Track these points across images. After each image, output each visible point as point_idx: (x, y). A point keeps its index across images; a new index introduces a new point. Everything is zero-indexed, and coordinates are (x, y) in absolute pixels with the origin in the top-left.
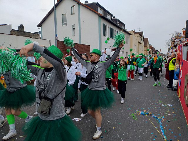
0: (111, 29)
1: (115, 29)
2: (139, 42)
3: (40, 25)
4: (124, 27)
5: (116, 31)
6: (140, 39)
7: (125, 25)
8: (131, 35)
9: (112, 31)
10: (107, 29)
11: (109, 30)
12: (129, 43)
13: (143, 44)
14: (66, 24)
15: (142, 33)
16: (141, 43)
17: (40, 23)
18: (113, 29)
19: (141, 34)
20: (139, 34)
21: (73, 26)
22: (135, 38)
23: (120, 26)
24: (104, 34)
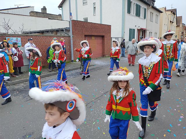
0: (137, 5)
1: (143, 6)
2: (171, 22)
3: (61, 6)
4: (154, 4)
5: (143, 8)
6: (171, 17)
7: (155, 1)
8: (162, 12)
9: (138, 8)
10: (132, 6)
11: (135, 7)
12: (159, 22)
13: (175, 24)
14: (86, 2)
15: (176, 10)
16: (173, 23)
17: (61, 4)
18: (140, 6)
19: (174, 12)
20: (172, 12)
21: (94, 4)
22: (166, 17)
23: (148, 2)
24: (129, 12)
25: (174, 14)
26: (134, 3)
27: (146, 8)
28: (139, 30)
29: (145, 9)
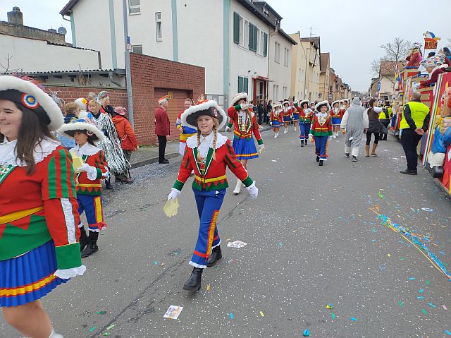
0: (251, 26)
4: (279, 24)
5: (262, 33)
6: (312, 55)
8: (295, 43)
10: (242, 27)
11: (248, 29)
12: (290, 64)
13: (317, 69)
14: (138, 10)
16: (314, 66)
17: (68, 5)
18: (256, 28)
19: (315, 43)
22: (302, 53)
23: (269, 20)
24: (237, 40)
25: (316, 48)
26: (246, 22)
27: (267, 33)
28: (254, 80)
29: (265, 35)
